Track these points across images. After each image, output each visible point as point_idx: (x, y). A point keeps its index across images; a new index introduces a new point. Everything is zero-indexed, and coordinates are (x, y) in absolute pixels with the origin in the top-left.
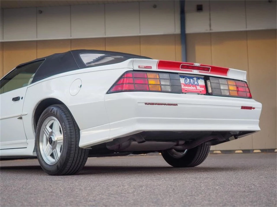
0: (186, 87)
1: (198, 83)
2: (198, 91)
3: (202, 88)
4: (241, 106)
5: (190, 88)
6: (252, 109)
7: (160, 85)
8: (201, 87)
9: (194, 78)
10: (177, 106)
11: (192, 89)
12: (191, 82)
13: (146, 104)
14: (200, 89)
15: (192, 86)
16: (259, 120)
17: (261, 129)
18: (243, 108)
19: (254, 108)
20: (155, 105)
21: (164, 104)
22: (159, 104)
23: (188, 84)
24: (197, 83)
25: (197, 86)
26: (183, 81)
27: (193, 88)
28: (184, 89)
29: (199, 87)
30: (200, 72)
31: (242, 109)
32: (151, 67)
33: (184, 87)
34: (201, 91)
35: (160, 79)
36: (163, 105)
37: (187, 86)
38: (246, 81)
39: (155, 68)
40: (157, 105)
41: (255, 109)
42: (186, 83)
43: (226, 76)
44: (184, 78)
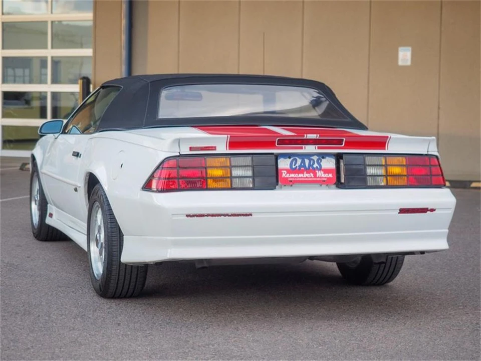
0: (292, 175)
1: (320, 166)
2: (318, 179)
3: (327, 175)
4: (399, 208)
5: (301, 175)
6: (428, 212)
7: (231, 177)
8: (325, 173)
9: (312, 158)
10: (250, 216)
11: (305, 176)
12: (305, 164)
13: (187, 216)
14: (323, 176)
15: (305, 173)
16: (449, 229)
17: (449, 245)
18: (403, 211)
19: (432, 210)
20: (206, 217)
21: (225, 215)
22: (213, 215)
23: (298, 167)
24: (317, 165)
25: (317, 171)
26: (287, 165)
27: (308, 175)
28: (287, 178)
29: (323, 172)
30: (319, 148)
31: (400, 214)
32: (214, 148)
33: (288, 176)
34: (325, 179)
35: (231, 167)
36: (223, 217)
37: (295, 173)
38: (436, 154)
39: (222, 148)
40: (210, 217)
41: (434, 212)
42: (294, 167)
43: (385, 149)
44: (290, 158)
